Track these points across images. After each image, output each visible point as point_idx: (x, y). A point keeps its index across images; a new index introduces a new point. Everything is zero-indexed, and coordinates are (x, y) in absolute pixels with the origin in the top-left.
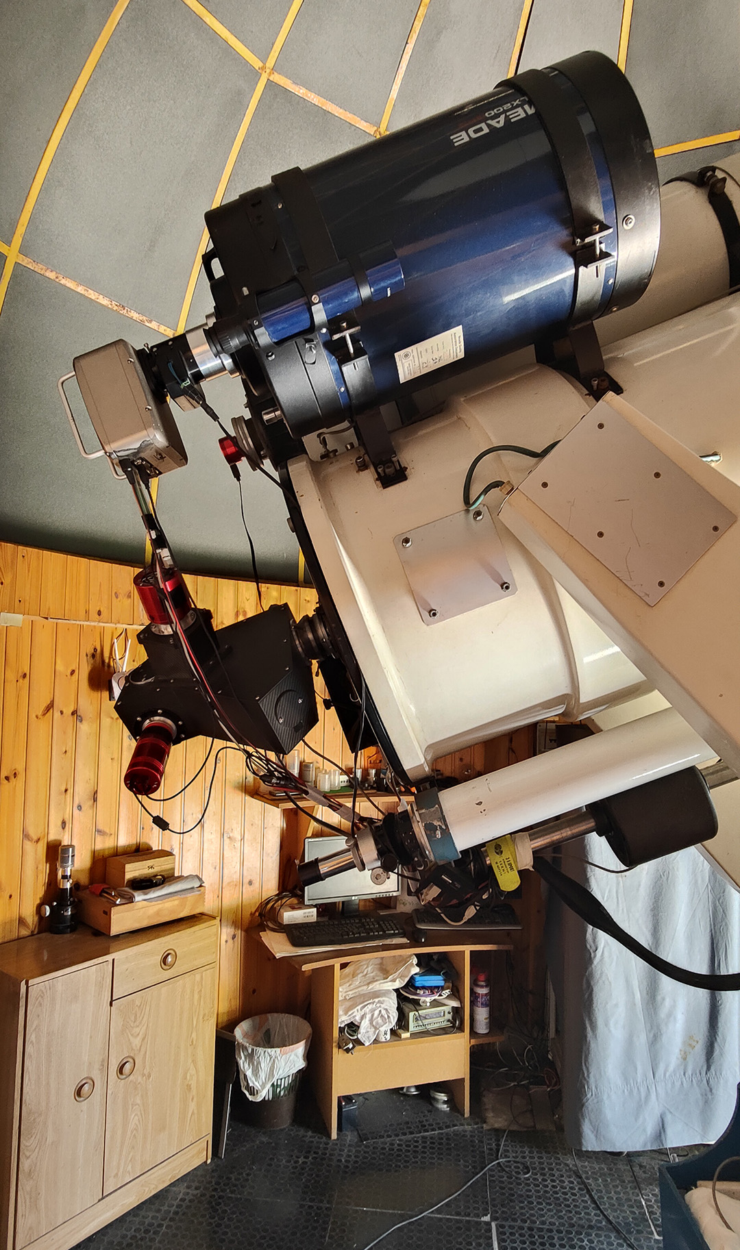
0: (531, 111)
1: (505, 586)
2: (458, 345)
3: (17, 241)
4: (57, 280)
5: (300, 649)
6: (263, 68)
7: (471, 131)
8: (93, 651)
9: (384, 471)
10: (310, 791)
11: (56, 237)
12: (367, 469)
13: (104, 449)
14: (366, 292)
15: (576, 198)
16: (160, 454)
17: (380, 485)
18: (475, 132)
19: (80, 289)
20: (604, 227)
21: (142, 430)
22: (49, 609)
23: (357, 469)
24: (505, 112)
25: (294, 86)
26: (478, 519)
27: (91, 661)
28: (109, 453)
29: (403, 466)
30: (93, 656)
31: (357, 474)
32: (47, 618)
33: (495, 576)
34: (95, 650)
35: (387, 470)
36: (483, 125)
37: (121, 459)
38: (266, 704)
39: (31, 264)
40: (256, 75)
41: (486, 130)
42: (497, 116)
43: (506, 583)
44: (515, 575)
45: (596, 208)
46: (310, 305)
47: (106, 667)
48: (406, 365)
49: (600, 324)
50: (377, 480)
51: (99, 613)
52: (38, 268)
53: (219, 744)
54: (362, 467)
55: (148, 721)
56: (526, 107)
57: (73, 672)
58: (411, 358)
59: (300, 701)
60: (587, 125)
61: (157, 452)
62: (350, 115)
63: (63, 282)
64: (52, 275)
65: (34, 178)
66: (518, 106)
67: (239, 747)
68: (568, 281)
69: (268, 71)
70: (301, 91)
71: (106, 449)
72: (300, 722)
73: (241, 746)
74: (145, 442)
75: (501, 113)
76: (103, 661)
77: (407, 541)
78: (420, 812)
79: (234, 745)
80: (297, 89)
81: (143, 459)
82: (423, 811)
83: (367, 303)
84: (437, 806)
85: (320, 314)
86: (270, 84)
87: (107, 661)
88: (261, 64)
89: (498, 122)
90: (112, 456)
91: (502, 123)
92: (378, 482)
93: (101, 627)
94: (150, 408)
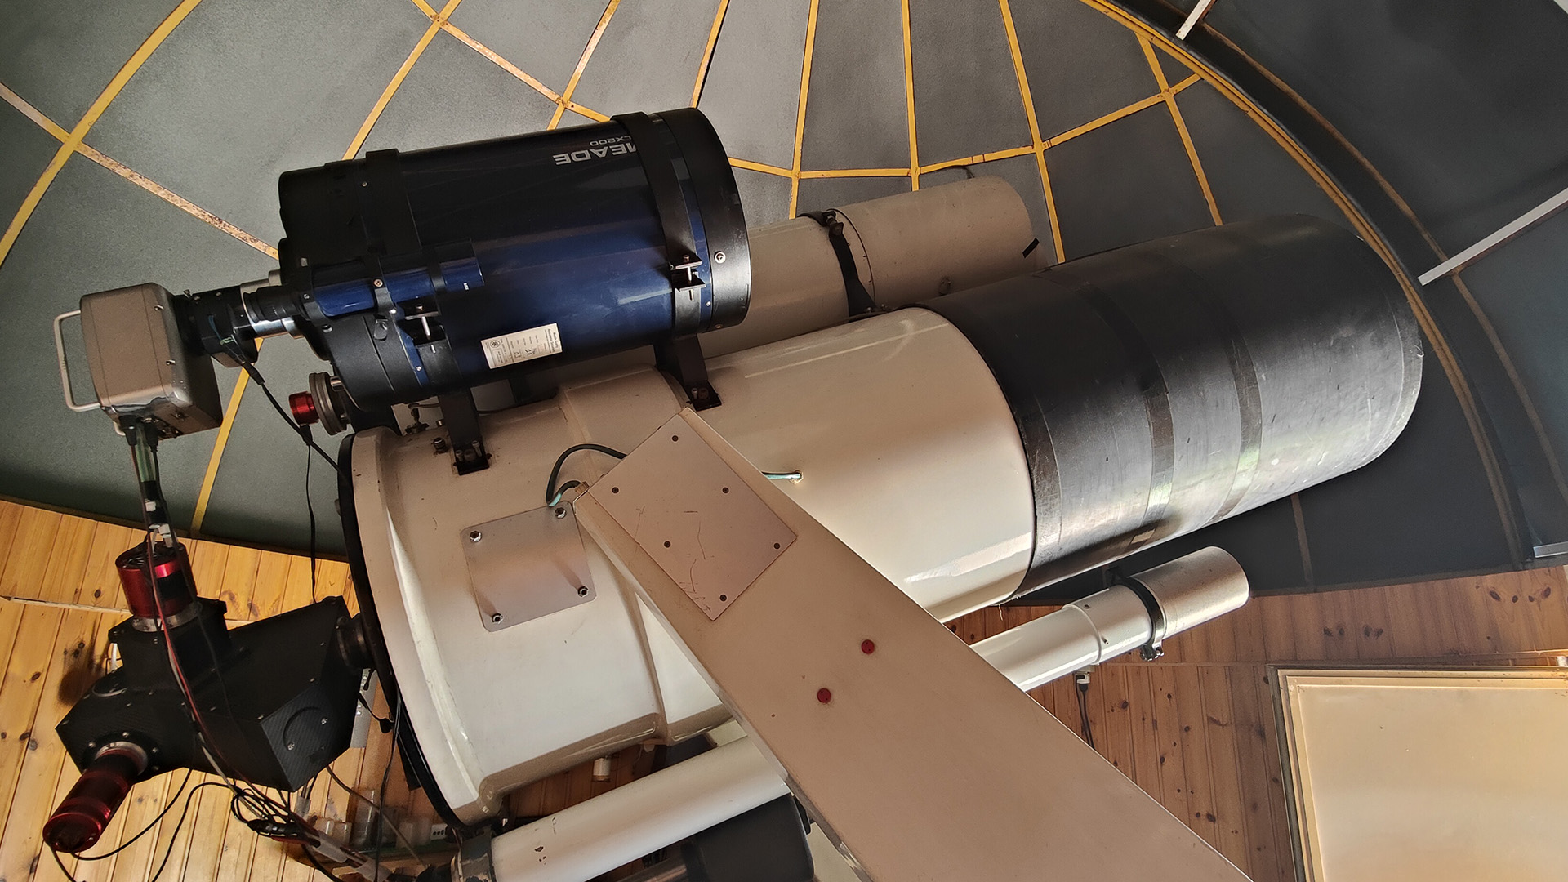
0: (632, 149)
1: (582, 591)
2: (554, 340)
3: (83, 128)
4: (131, 179)
5: (344, 655)
6: (436, 17)
7: (573, 155)
8: (77, 646)
9: (463, 457)
10: (322, 842)
11: (139, 132)
12: (446, 452)
13: (100, 402)
14: (439, 283)
15: (669, 229)
16: (181, 412)
17: (457, 471)
18: (578, 156)
19: (162, 193)
20: (694, 259)
21: (156, 385)
22: (16, 585)
23: (435, 450)
24: (608, 145)
25: (469, 40)
26: (559, 516)
27: (72, 660)
28: (106, 407)
29: (487, 453)
30: (76, 653)
31: (433, 456)
32: (9, 598)
33: (573, 579)
34: (82, 644)
35: (466, 456)
36: (586, 152)
37: (121, 415)
38: (271, 726)
39: (97, 156)
40: (427, 23)
41: (588, 157)
42: (601, 147)
43: (583, 587)
44: (594, 579)
45: (689, 241)
46: (373, 288)
47: (94, 670)
48: (495, 353)
49: (703, 337)
50: (455, 465)
51: (98, 594)
52: (107, 162)
53: (197, 776)
54: (441, 448)
55: (105, 748)
56: (628, 145)
57: (36, 676)
58: (501, 346)
59: (324, 722)
60: (681, 171)
61: (177, 411)
62: (532, 80)
63: (139, 182)
64: (123, 172)
65: (123, 67)
66: (620, 143)
67: (227, 782)
68: (666, 298)
69: (441, 21)
70: (478, 46)
71: (103, 402)
72: (320, 749)
73: (231, 780)
74: (158, 400)
75: (605, 145)
76: (91, 661)
77: (475, 535)
78: (464, 863)
79: (219, 779)
80: (474, 44)
81: (154, 418)
82: (468, 862)
83: (441, 292)
84: (486, 855)
85: (384, 296)
86: (442, 34)
87: (97, 661)
88: (434, 13)
89: (601, 153)
90: (110, 411)
91: (604, 155)
92: (455, 468)
93: (98, 612)
94: (174, 362)
